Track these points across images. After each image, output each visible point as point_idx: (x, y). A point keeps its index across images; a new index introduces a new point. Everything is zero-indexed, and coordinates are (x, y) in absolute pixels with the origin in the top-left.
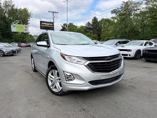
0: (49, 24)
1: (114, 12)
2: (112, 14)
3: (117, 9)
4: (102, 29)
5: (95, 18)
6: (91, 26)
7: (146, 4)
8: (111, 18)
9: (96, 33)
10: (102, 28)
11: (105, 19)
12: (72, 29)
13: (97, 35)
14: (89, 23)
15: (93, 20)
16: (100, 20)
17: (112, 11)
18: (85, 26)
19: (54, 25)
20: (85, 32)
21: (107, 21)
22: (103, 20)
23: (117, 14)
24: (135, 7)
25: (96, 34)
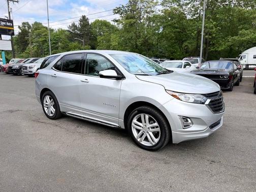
0: (4, 23)
1: (117, 11)
2: (116, 14)
3: (121, 6)
4: (97, 38)
5: (84, 17)
6: (79, 30)
7: (162, 4)
8: (114, 21)
9: (89, 43)
10: (97, 36)
11: (101, 21)
12: (43, 34)
13: (90, 47)
14: (74, 25)
15: (81, 21)
16: (93, 22)
17: (115, 10)
18: (68, 29)
19: (14, 25)
20: (69, 40)
21: (105, 24)
22: (97, 22)
23: (122, 15)
24: (148, 7)
25: (89, 45)
